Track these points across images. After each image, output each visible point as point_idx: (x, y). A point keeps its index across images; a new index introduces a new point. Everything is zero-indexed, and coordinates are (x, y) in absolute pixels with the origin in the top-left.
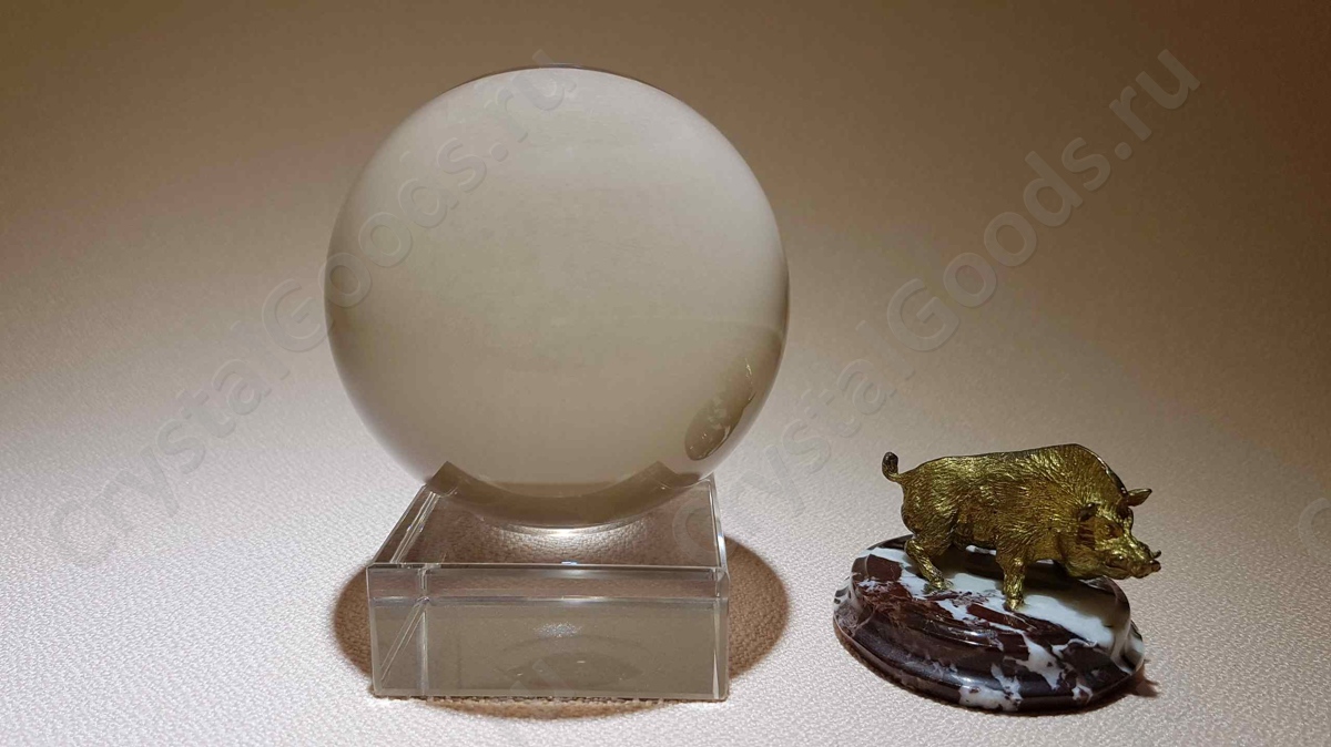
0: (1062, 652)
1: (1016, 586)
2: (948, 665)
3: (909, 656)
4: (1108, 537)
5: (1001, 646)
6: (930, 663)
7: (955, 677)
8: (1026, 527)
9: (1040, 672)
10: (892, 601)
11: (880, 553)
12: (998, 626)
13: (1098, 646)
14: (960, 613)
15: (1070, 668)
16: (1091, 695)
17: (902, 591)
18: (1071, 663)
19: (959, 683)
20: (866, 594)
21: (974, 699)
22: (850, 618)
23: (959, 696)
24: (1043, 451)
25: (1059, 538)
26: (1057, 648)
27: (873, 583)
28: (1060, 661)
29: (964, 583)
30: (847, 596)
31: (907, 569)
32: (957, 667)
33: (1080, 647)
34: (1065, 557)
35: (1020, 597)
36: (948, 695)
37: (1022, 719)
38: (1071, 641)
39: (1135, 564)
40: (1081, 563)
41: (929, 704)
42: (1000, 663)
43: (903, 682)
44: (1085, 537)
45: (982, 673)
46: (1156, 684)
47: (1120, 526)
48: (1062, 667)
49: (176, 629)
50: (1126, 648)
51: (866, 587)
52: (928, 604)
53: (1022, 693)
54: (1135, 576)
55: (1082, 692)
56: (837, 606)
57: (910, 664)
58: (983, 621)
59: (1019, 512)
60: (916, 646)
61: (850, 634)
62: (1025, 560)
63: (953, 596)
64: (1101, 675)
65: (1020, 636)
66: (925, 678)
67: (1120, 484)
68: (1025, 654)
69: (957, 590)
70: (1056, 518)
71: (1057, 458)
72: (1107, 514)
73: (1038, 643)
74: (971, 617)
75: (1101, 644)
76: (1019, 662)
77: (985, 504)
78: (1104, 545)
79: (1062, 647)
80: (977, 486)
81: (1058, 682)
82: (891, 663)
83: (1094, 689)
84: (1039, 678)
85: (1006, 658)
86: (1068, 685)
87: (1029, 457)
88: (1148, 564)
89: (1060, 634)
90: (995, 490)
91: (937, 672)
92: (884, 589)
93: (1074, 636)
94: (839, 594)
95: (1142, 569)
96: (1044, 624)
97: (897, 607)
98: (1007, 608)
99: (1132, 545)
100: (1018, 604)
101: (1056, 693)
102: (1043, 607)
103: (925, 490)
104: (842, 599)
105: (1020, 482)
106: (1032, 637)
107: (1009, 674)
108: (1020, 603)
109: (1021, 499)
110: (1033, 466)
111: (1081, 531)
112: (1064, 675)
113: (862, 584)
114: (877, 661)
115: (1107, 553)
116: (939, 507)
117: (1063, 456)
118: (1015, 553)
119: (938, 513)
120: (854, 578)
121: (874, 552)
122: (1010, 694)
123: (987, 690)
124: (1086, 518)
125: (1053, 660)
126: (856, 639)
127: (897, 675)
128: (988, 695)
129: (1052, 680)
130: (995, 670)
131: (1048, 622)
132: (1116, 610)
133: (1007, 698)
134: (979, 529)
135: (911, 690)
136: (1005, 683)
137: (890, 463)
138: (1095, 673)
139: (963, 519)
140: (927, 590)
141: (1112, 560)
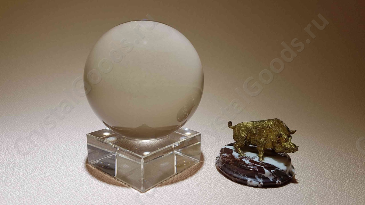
0: (273, 172)
1: (262, 155)
2: (244, 175)
3: (234, 173)
4: (285, 142)
5: (258, 170)
6: (240, 175)
7: (246, 178)
8: (264, 140)
9: (268, 177)
10: (230, 159)
11: (227, 147)
12: (257, 165)
13: (283, 170)
14: (247, 162)
15: (276, 176)
16: (281, 183)
17: (233, 156)
18: (275, 174)
19: (247, 180)
20: (223, 157)
21: (251, 184)
22: (220, 164)
23: (247, 183)
24: (269, 120)
25: (273, 142)
26: (272, 171)
27: (225, 154)
28: (273, 174)
29: (249, 154)
30: (219, 158)
31: (234, 151)
32: (247, 176)
33: (278, 171)
34: (274, 147)
35: (263, 158)
36: (244, 183)
37: (263, 189)
38: (276, 169)
39: (292, 149)
40: (278, 149)
41: (240, 185)
42: (257, 174)
43: (233, 180)
44: (279, 142)
45: (253, 177)
46: (298, 180)
47: (288, 139)
48: (273, 176)
49: (42, 168)
50: (290, 171)
51: (224, 156)
52: (239, 160)
53: (263, 182)
54: (292, 152)
55: (279, 182)
56: (216, 161)
57: (235, 175)
58: (253, 164)
59: (263, 136)
60: (236, 170)
61: (219, 168)
62: (264, 148)
63: (246, 158)
64: (283, 178)
65: (262, 168)
66: (238, 178)
67: (288, 129)
68: (264, 172)
69: (247, 156)
70: (272, 137)
71: (272, 122)
72: (285, 136)
73: (267, 169)
74: (250, 163)
75: (284, 170)
76: (262, 174)
77: (254, 134)
78: (284, 144)
79: (273, 171)
80: (252, 129)
82: (230, 175)
83: (282, 181)
84: (267, 178)
85: (259, 173)
86: (275, 180)
87: (265, 122)
88: (295, 149)
89: (273, 167)
90: (256, 130)
91: (241, 177)
92: (228, 156)
93: (277, 168)
94: (217, 158)
95: (294, 150)
96: (269, 164)
97: (231, 161)
98: (259, 160)
99: (291, 144)
100: (262, 159)
101: (272, 182)
102: (269, 160)
103: (239, 130)
104: (218, 159)
105: (262, 128)
106: (266, 168)
107: (260, 178)
109: (263, 133)
110: (266, 124)
111: (278, 141)
112: (274, 178)
113: (223, 155)
114: (226, 174)
115: (285, 146)
116: (242, 135)
117: (274, 122)
118: (261, 147)
119: (242, 136)
120: (221, 153)
121: (226, 147)
122: (260, 182)
123: (254, 182)
124: (279, 137)
125: (271, 174)
126: (221, 169)
127: (231, 178)
128: (254, 183)
129: (271, 179)
130: (256, 176)
131: (270, 164)
132: (287, 161)
133: (259, 184)
134: (252, 141)
135: (235, 182)
136: (259, 180)
137: (230, 124)
138: (282, 177)
139: (248, 138)
140: (239, 156)
141: (286, 148)
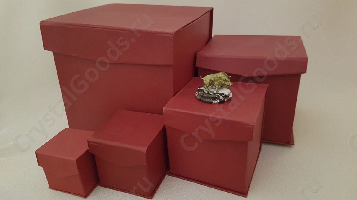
5: (216, 96)
6: (209, 100)
12: (216, 94)
13: (227, 95)
14: (211, 94)
16: (227, 100)
17: (204, 92)
19: (212, 101)
21: (214, 103)
22: (199, 97)
26: (223, 96)
27: (201, 92)
28: (223, 97)
30: (197, 94)
31: (204, 90)
32: (212, 99)
33: (225, 95)
34: (223, 85)
36: (211, 103)
45: (215, 100)
53: (219, 101)
57: (207, 100)
58: (214, 94)
60: (207, 98)
63: (210, 92)
65: (218, 95)
68: (219, 97)
72: (227, 80)
81: (223, 99)
89: (223, 94)
98: (216, 92)
102: (220, 91)
106: (220, 95)
107: (217, 99)
108: (218, 91)
113: (199, 92)
115: (227, 84)
121: (200, 88)
128: (216, 102)
129: (222, 99)
131: (221, 93)
138: (227, 98)
